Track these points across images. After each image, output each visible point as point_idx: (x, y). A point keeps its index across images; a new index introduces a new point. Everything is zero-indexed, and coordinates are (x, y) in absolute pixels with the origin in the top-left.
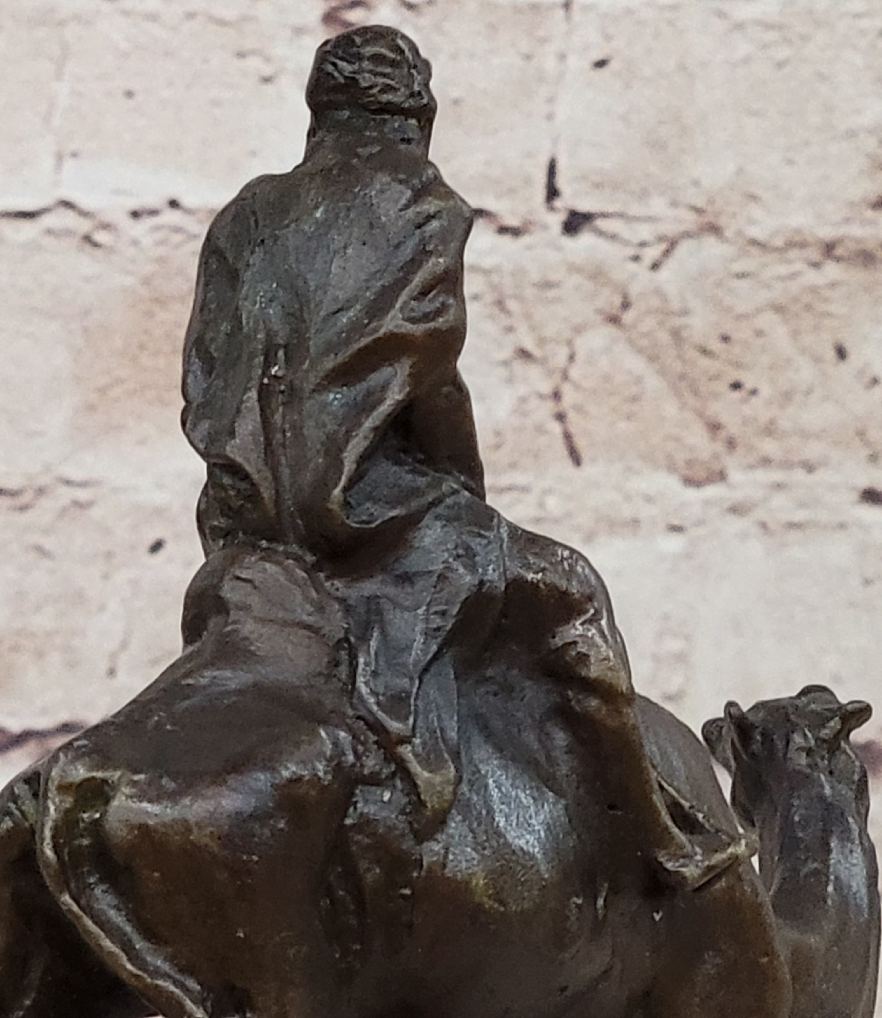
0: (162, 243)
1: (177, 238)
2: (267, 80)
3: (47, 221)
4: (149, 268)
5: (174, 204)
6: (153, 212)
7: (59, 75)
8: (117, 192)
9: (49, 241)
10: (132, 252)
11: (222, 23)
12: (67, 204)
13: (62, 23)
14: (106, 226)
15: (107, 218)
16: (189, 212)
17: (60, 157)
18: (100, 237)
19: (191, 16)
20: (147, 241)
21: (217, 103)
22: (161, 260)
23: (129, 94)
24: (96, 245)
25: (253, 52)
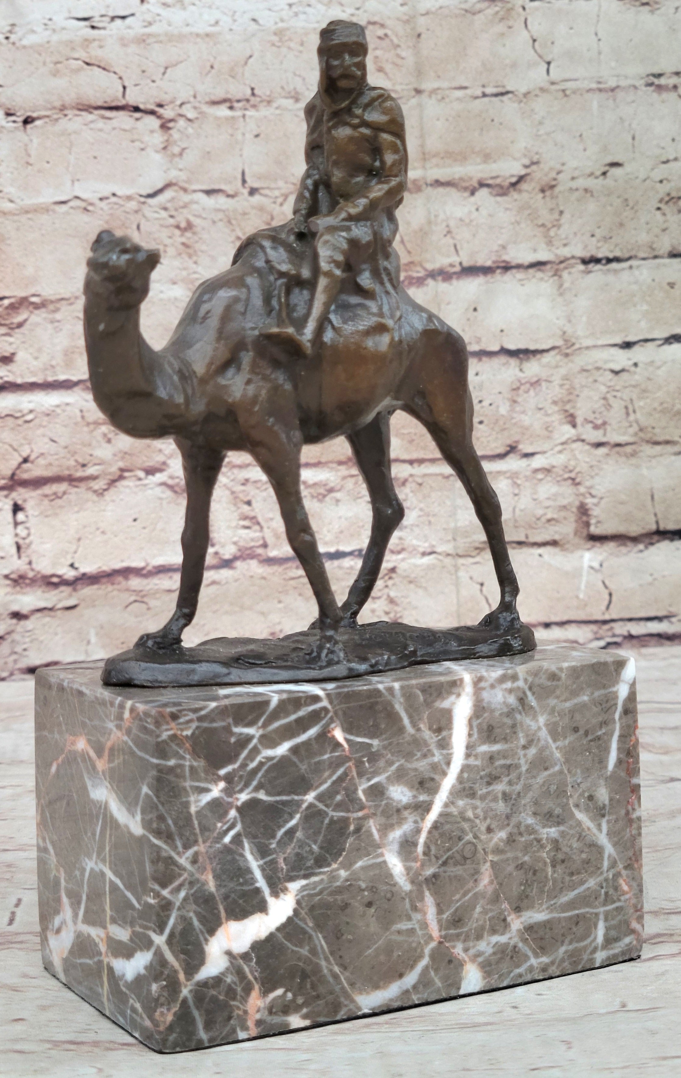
0: (112, 208)
1: (116, 207)
2: (143, 149)
3: (71, 204)
4: (107, 218)
5: (114, 195)
6: (107, 198)
7: (70, 153)
8: (95, 192)
9: (72, 211)
10: (101, 212)
11: (125, 130)
12: (77, 198)
13: (70, 134)
14: (91, 204)
15: (91, 201)
16: (119, 197)
17: (73, 181)
18: (90, 208)
19: (114, 129)
20: (106, 208)
21: (125, 159)
22: (111, 215)
23: (95, 158)
24: (88, 211)
25: (138, 140)
